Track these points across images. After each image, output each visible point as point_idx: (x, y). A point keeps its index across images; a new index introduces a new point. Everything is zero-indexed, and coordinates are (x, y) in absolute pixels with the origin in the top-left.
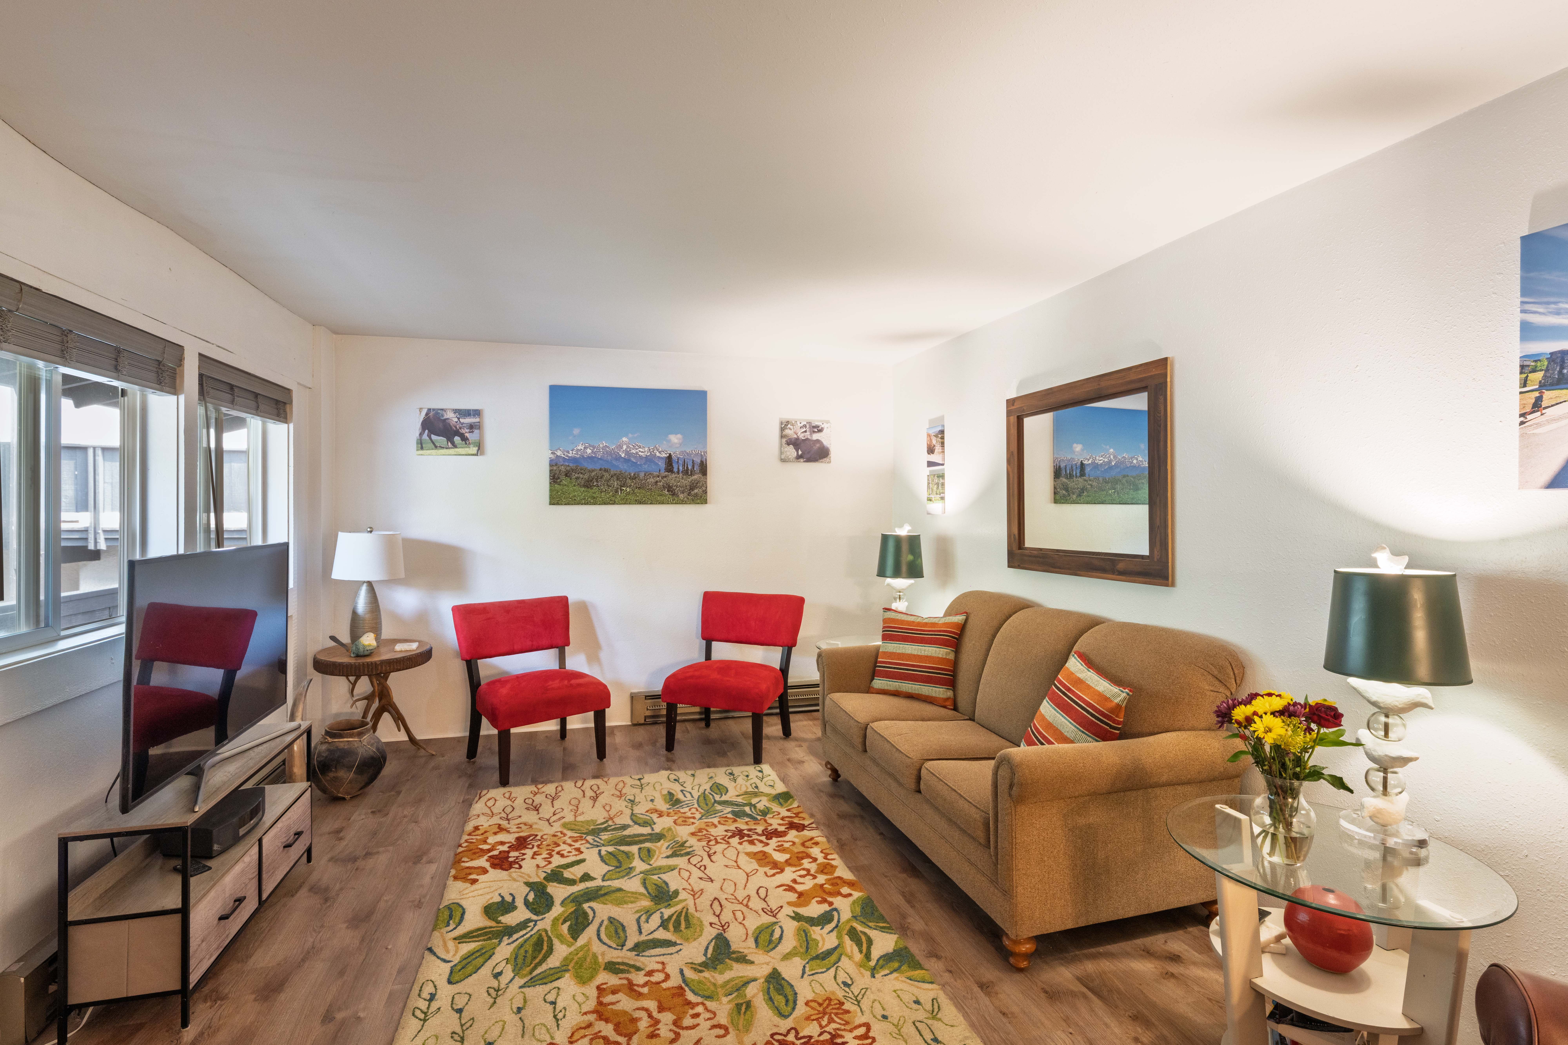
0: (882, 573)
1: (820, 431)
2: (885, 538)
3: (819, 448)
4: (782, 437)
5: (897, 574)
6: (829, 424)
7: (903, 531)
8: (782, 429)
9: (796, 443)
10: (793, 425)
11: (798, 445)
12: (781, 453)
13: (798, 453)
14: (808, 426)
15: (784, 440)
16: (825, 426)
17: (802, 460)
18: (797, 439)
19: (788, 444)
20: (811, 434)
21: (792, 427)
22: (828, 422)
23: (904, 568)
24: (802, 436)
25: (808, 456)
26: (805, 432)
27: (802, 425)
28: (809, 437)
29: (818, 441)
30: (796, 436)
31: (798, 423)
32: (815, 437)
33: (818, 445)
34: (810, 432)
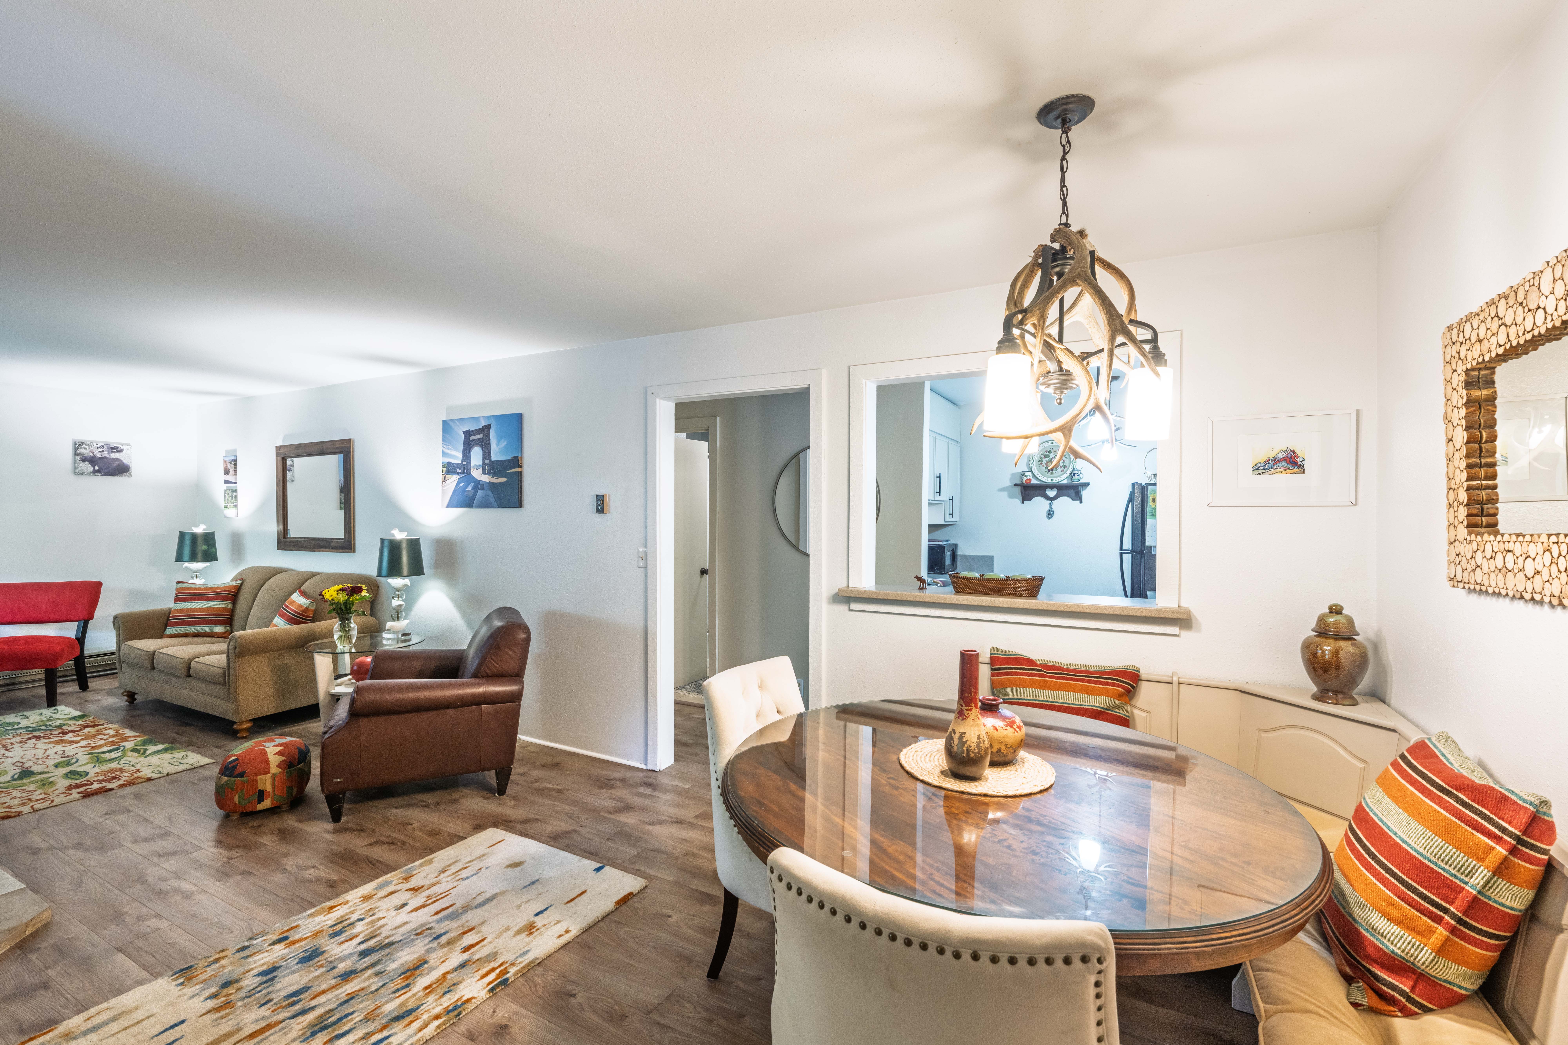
0: (179, 559)
1: (120, 451)
2: (182, 535)
3: (118, 465)
4: (76, 454)
5: (193, 558)
6: (128, 447)
7: (200, 529)
8: (76, 449)
9: (92, 461)
10: (88, 445)
11: (94, 462)
12: (75, 468)
13: (94, 468)
14: (105, 447)
15: (78, 458)
16: (125, 447)
17: (99, 474)
18: (94, 457)
19: (83, 460)
20: (109, 454)
21: (87, 447)
22: (127, 445)
23: (199, 555)
24: (99, 455)
25: (106, 471)
26: (103, 451)
27: (99, 446)
28: (107, 456)
29: (117, 459)
30: (92, 455)
31: (95, 444)
32: (114, 456)
33: (117, 463)
34: (108, 452)
